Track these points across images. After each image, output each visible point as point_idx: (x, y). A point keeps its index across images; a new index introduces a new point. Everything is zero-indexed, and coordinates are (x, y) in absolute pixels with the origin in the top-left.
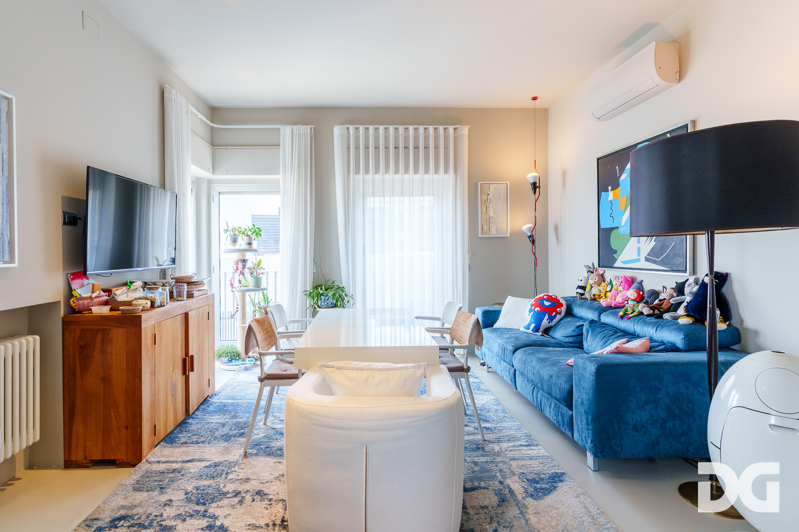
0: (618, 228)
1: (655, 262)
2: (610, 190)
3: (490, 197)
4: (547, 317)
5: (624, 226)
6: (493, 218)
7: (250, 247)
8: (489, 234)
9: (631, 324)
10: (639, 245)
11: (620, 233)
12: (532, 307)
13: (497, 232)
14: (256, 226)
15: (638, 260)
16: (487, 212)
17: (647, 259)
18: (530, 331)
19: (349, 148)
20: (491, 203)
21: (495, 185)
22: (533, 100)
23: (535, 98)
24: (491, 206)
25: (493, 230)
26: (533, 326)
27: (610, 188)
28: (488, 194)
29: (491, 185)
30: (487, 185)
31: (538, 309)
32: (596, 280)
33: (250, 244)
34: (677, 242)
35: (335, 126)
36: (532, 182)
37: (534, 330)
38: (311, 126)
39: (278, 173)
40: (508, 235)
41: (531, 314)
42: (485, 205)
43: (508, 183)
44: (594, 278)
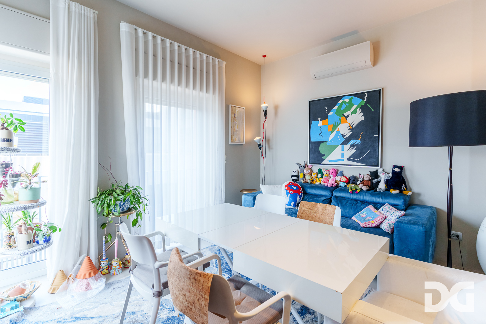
0: (326, 142)
1: (355, 161)
2: (319, 120)
3: (236, 116)
4: (298, 197)
5: (330, 141)
6: (237, 131)
7: (11, 145)
8: (235, 142)
9: (361, 196)
10: (343, 152)
11: (328, 144)
12: (287, 191)
13: (239, 141)
14: (15, 117)
15: (343, 160)
16: (234, 126)
17: (348, 159)
18: (292, 207)
19: (137, 50)
20: (236, 121)
21: (238, 108)
22: (263, 57)
23: (264, 56)
24: (236, 122)
25: (237, 139)
26: (293, 203)
27: (319, 119)
28: (235, 114)
29: (236, 108)
30: (234, 107)
31: (291, 192)
32: (309, 172)
33: (9, 140)
34: (372, 150)
35: (121, 21)
36: (265, 110)
37: (294, 206)
38: (95, 11)
39: (47, 53)
40: (244, 143)
41: (289, 195)
42: (233, 122)
43: (244, 108)
44: (308, 170)
